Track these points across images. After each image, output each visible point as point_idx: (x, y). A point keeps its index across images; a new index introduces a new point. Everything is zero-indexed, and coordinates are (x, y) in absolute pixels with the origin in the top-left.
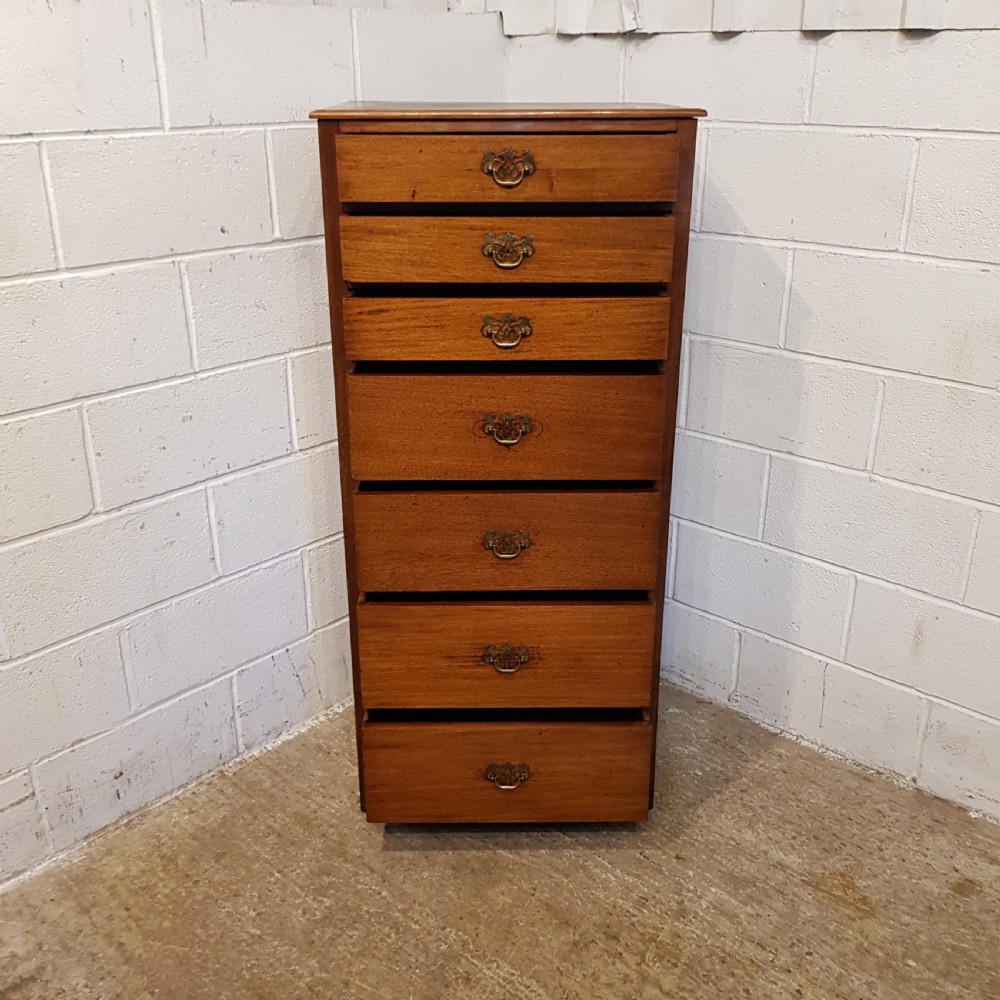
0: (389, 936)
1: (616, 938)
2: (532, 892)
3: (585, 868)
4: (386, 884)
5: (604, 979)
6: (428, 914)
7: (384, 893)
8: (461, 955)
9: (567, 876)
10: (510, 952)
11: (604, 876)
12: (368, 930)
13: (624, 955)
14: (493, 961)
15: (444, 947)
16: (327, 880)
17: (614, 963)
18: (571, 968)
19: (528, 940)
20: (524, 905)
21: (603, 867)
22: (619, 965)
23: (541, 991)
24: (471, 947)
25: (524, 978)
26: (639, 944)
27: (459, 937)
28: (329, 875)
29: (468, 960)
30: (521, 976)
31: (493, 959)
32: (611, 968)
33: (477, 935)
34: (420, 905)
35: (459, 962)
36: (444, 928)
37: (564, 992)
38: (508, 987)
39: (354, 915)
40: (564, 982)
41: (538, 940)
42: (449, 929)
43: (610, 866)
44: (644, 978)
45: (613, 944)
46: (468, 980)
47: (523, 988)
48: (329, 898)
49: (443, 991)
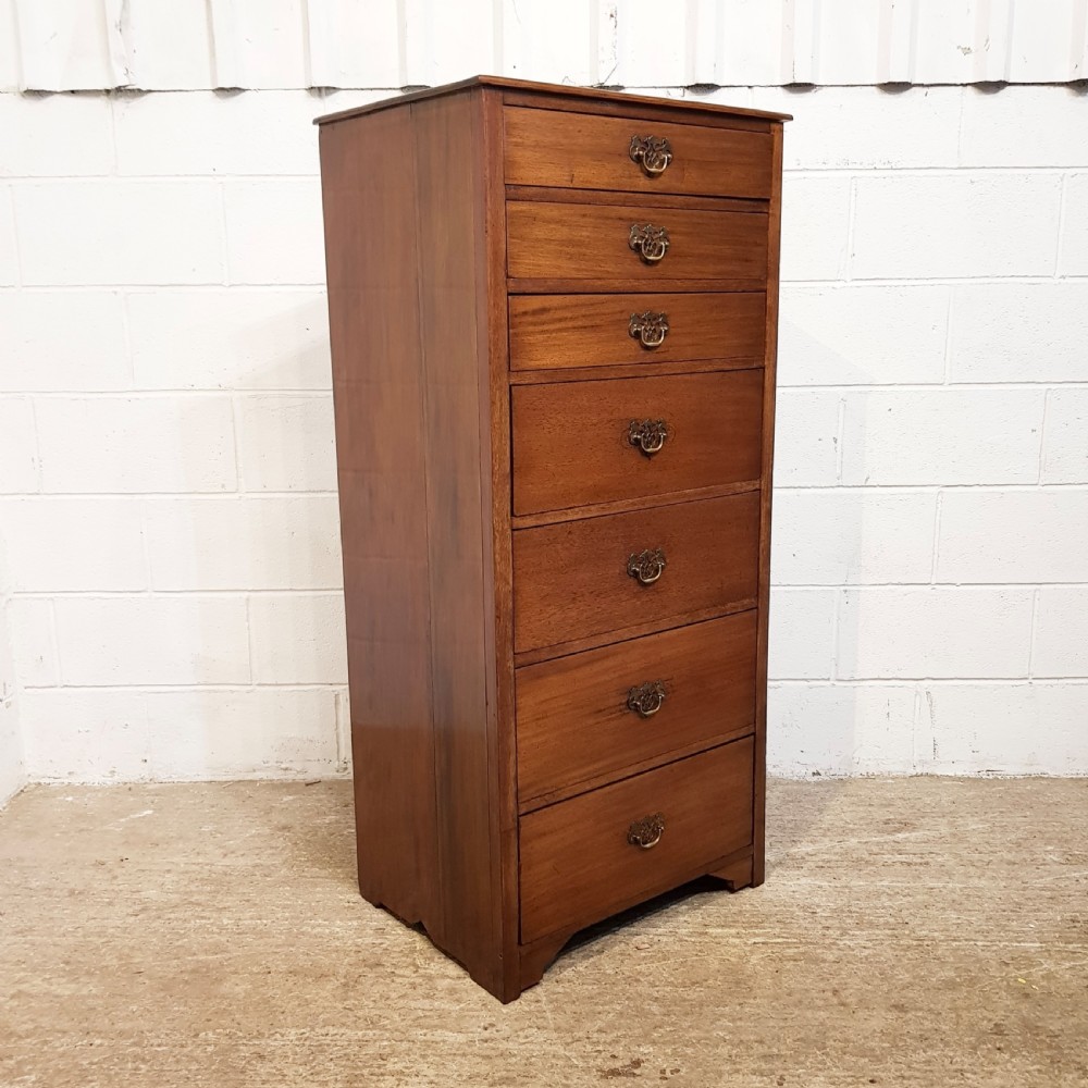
0: (137, 1069)
1: (379, 965)
2: (267, 970)
3: (303, 933)
4: (92, 1034)
5: (393, 995)
6: (167, 1035)
7: (98, 1042)
8: (236, 1045)
9: (293, 946)
10: (285, 1019)
11: (327, 931)
12: (107, 1075)
13: (396, 972)
14: (273, 1035)
15: (210, 1049)
16: (12, 1062)
17: (393, 981)
18: (356, 1002)
19: (297, 1003)
20: (266, 983)
21: (319, 925)
22: (399, 980)
23: (342, 1031)
24: (241, 1034)
25: (317, 1030)
26: (404, 959)
27: (219, 1034)
28: (10, 1057)
29: (246, 1045)
30: (313, 1029)
31: (272, 1032)
32: (393, 985)
33: (239, 1024)
34: (151, 1031)
35: (238, 1050)
36: (197, 1035)
37: (366, 1020)
38: (307, 1043)
39: (77, 1073)
40: (360, 1014)
41: (306, 999)
42: (202, 1035)
43: (326, 923)
44: (430, 978)
45: (381, 969)
46: (262, 1057)
47: (321, 1037)
48: (29, 1074)
49: (242, 1077)
